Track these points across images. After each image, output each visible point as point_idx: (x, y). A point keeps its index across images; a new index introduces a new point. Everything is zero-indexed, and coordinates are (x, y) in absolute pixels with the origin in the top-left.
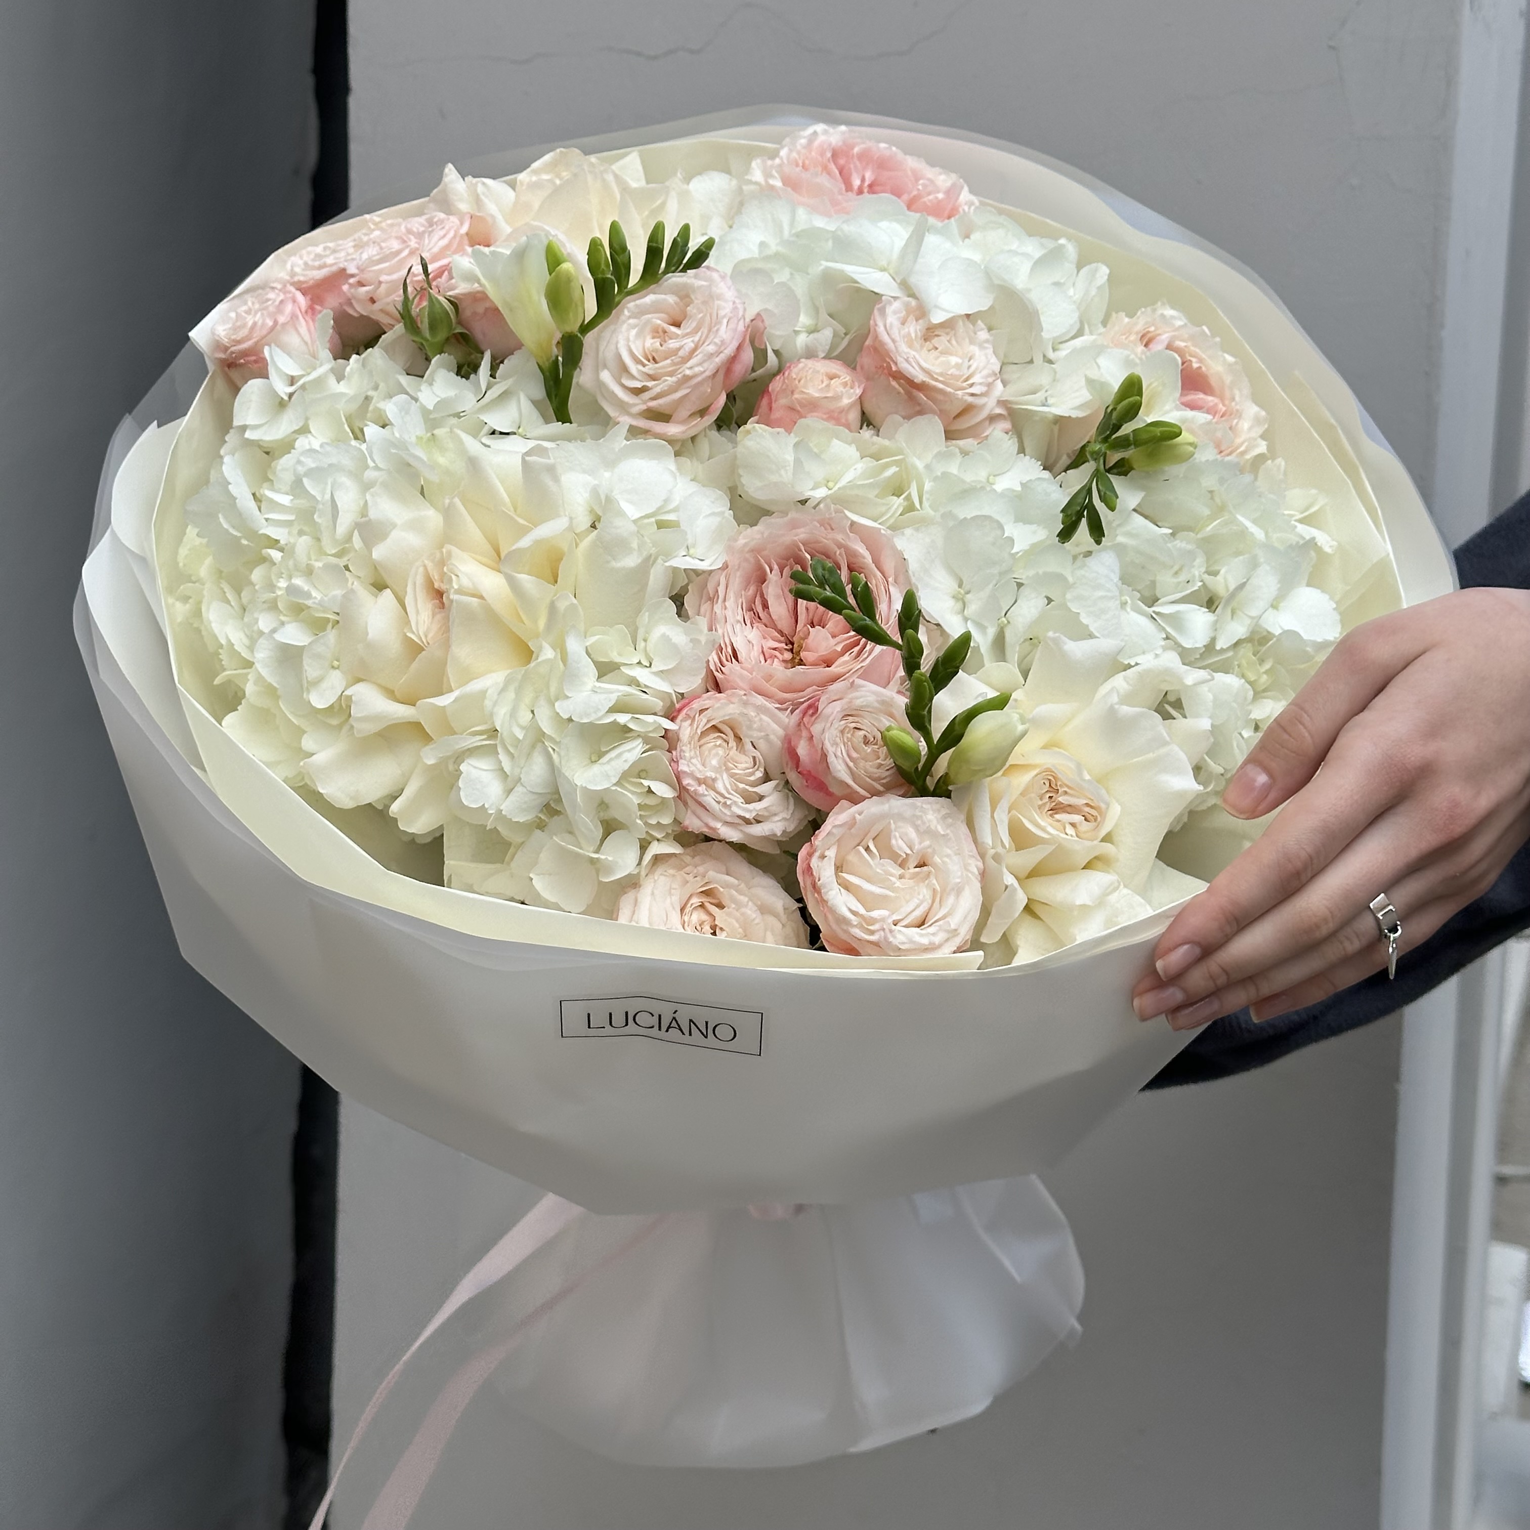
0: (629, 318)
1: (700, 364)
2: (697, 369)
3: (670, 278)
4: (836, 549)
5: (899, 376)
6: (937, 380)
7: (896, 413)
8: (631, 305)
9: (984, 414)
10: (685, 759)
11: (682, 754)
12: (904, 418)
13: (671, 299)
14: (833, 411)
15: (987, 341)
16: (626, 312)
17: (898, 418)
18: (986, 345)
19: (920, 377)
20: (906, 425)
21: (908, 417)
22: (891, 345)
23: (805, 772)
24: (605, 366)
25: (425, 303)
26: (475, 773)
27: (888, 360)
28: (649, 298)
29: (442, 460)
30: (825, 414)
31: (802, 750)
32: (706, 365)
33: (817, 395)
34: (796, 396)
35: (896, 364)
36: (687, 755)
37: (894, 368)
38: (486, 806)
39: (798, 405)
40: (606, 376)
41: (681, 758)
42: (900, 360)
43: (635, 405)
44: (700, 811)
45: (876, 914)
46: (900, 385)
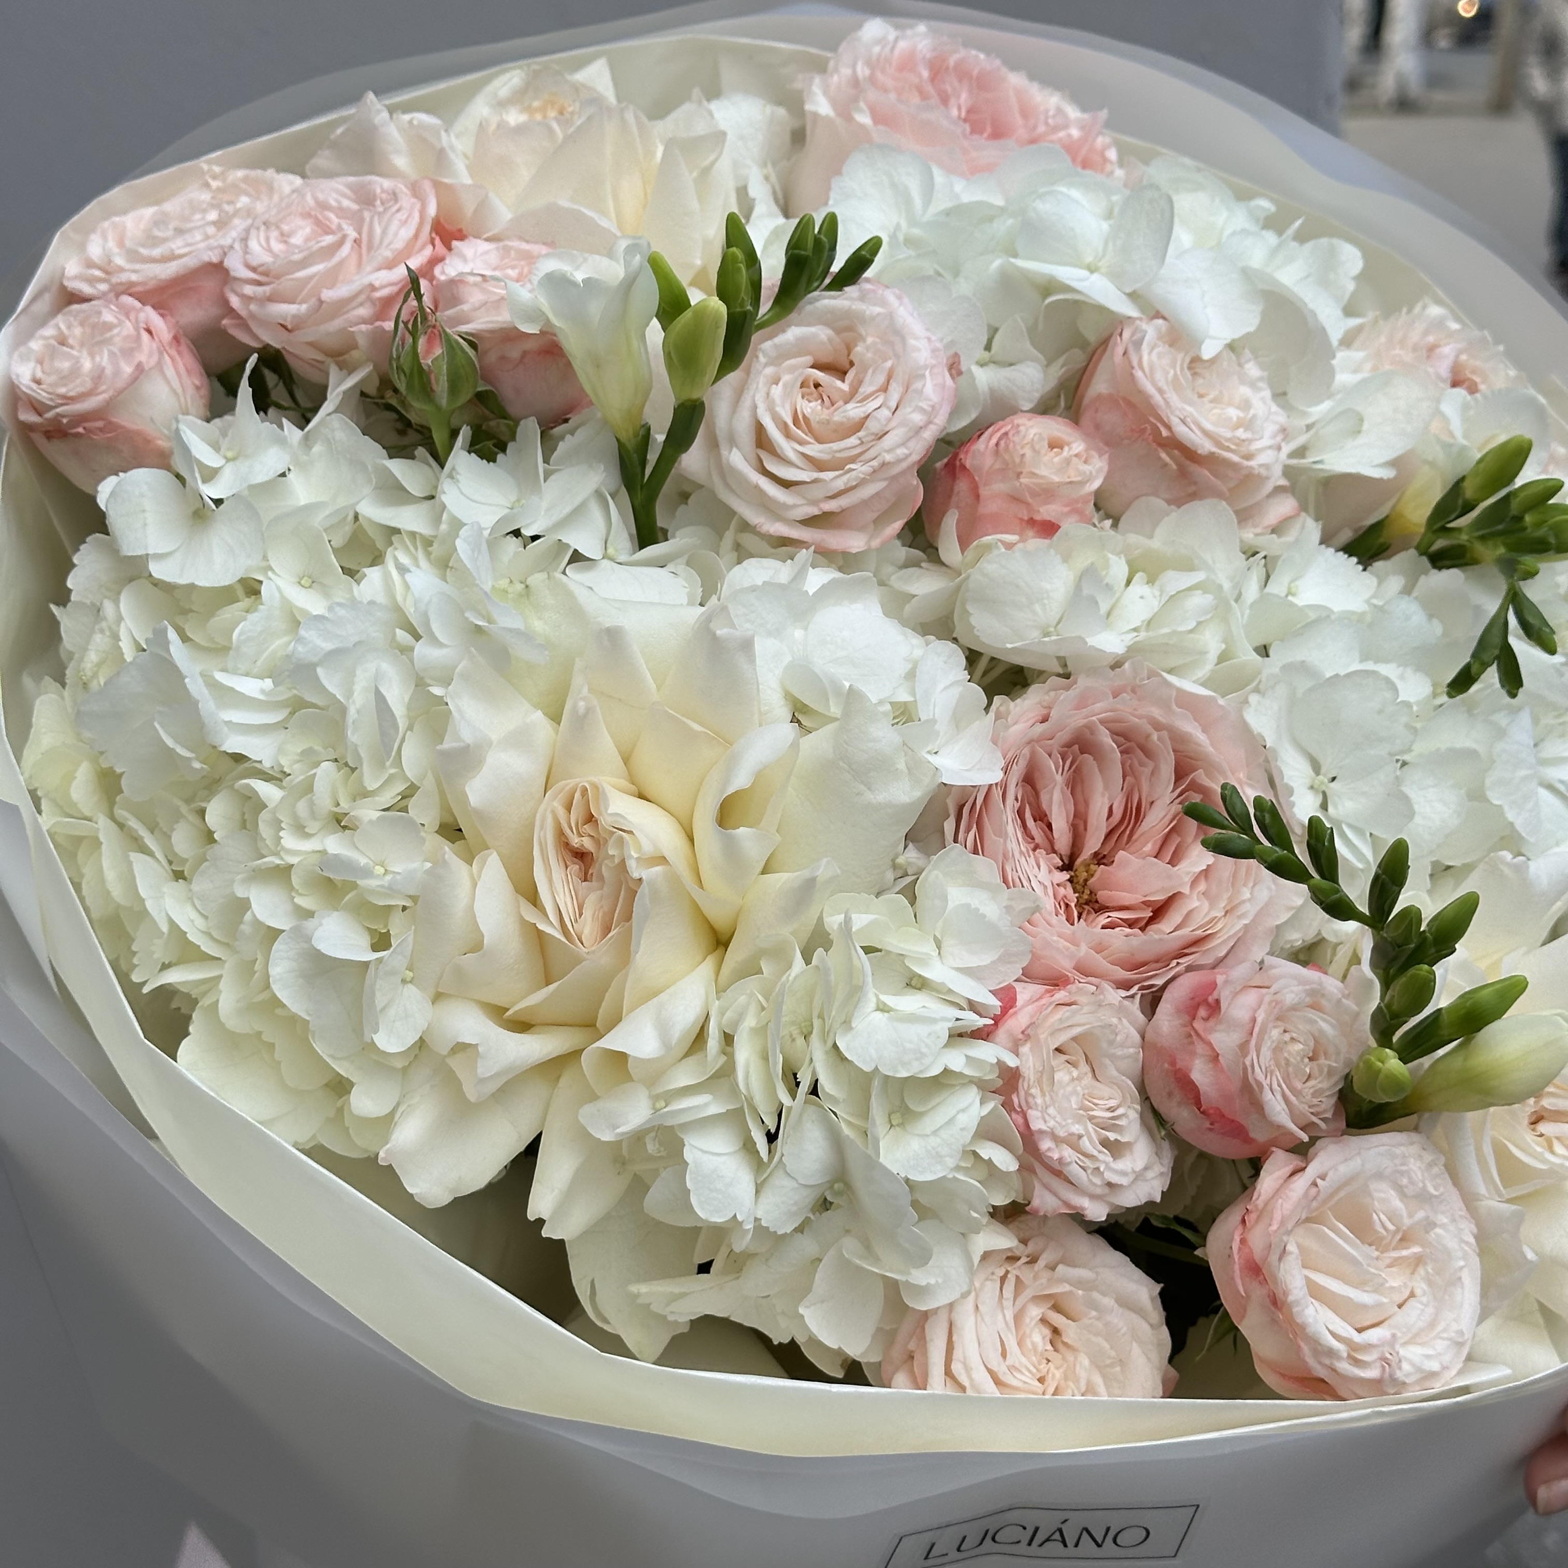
0: (766, 365)
1: (903, 444)
2: (901, 452)
3: (817, 299)
4: (1150, 729)
5: (1175, 445)
6: (1228, 449)
7: (1155, 494)
8: (767, 345)
9: (1269, 487)
10: (1037, 1110)
11: (1030, 1100)
12: (1169, 502)
13: (822, 333)
14: (1077, 501)
15: (1261, 379)
16: (762, 359)
17: (1158, 503)
18: (1260, 384)
19: (1205, 446)
20: (1175, 515)
21: (1178, 502)
22: (1157, 399)
23: (1211, 1111)
24: (732, 442)
25: (438, 351)
26: (709, 1163)
27: (1152, 419)
28: (792, 334)
29: (538, 625)
30: (1066, 506)
31: (1200, 1074)
32: (911, 444)
33: (1056, 479)
34: (1023, 480)
35: (1169, 427)
36: (1039, 1101)
37: (1165, 433)
38: (739, 1218)
39: (1027, 494)
40: (738, 459)
41: (1030, 1107)
42: (1175, 422)
43: (795, 506)
44: (1055, 1183)
45: (1372, 1336)
46: (1171, 457)
